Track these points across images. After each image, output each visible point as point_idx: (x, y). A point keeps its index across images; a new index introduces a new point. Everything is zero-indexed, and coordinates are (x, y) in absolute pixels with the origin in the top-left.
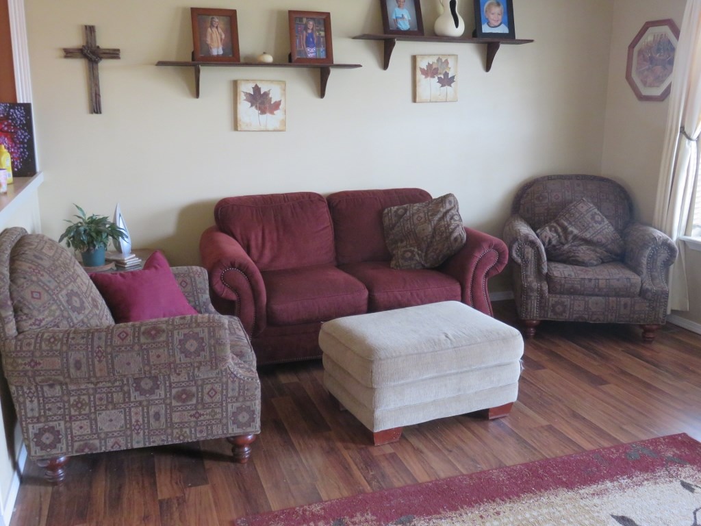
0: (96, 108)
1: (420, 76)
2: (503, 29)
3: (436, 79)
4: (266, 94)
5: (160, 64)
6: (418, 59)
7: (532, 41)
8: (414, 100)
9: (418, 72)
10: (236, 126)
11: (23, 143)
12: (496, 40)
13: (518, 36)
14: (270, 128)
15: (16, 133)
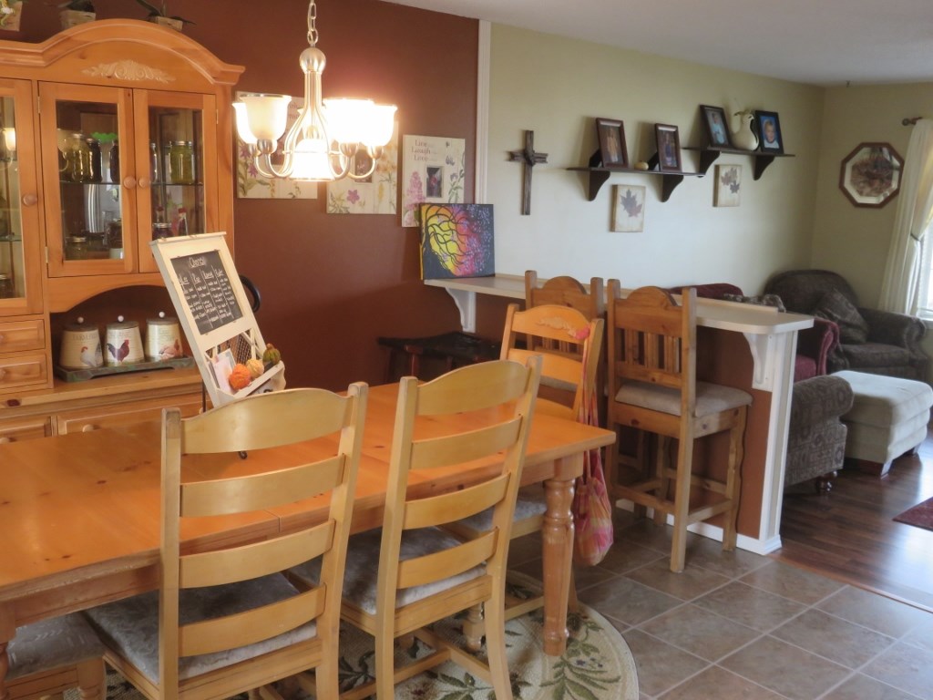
0: (525, 210)
1: (721, 184)
2: (775, 145)
3: (729, 187)
4: (634, 198)
5: (569, 169)
6: (721, 169)
7: (794, 156)
8: (715, 203)
9: (720, 180)
10: (612, 227)
11: (487, 243)
12: (772, 154)
13: (786, 152)
14: (634, 229)
15: (482, 233)
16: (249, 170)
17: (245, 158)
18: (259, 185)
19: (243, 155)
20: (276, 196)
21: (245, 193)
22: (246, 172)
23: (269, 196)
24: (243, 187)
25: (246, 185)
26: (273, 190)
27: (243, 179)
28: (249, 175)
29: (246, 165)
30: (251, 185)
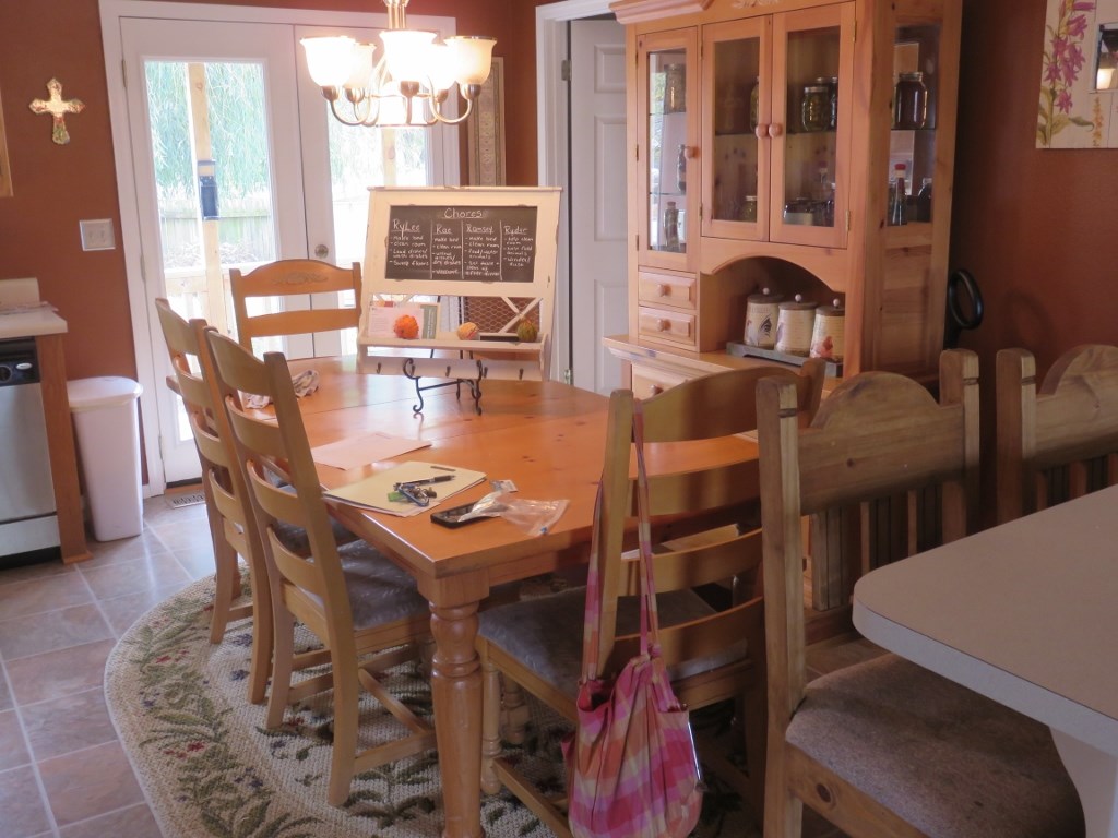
16: (1057, 102)
17: (1053, 81)
18: (1074, 126)
19: (1048, 78)
20: (1103, 144)
21: (1045, 140)
22: (1052, 105)
23: (1090, 145)
24: (1043, 129)
25: (1049, 127)
26: (1098, 135)
27: (1045, 116)
28: (1056, 110)
29: (1053, 93)
30: (1056, 126)
